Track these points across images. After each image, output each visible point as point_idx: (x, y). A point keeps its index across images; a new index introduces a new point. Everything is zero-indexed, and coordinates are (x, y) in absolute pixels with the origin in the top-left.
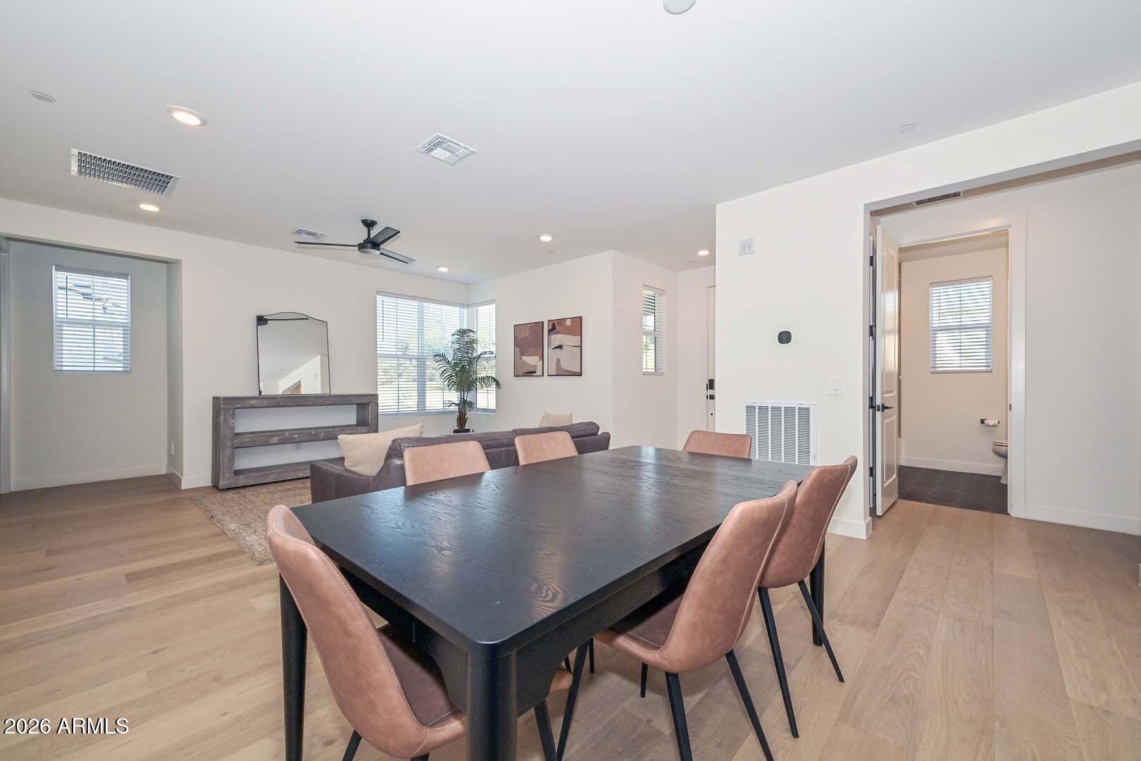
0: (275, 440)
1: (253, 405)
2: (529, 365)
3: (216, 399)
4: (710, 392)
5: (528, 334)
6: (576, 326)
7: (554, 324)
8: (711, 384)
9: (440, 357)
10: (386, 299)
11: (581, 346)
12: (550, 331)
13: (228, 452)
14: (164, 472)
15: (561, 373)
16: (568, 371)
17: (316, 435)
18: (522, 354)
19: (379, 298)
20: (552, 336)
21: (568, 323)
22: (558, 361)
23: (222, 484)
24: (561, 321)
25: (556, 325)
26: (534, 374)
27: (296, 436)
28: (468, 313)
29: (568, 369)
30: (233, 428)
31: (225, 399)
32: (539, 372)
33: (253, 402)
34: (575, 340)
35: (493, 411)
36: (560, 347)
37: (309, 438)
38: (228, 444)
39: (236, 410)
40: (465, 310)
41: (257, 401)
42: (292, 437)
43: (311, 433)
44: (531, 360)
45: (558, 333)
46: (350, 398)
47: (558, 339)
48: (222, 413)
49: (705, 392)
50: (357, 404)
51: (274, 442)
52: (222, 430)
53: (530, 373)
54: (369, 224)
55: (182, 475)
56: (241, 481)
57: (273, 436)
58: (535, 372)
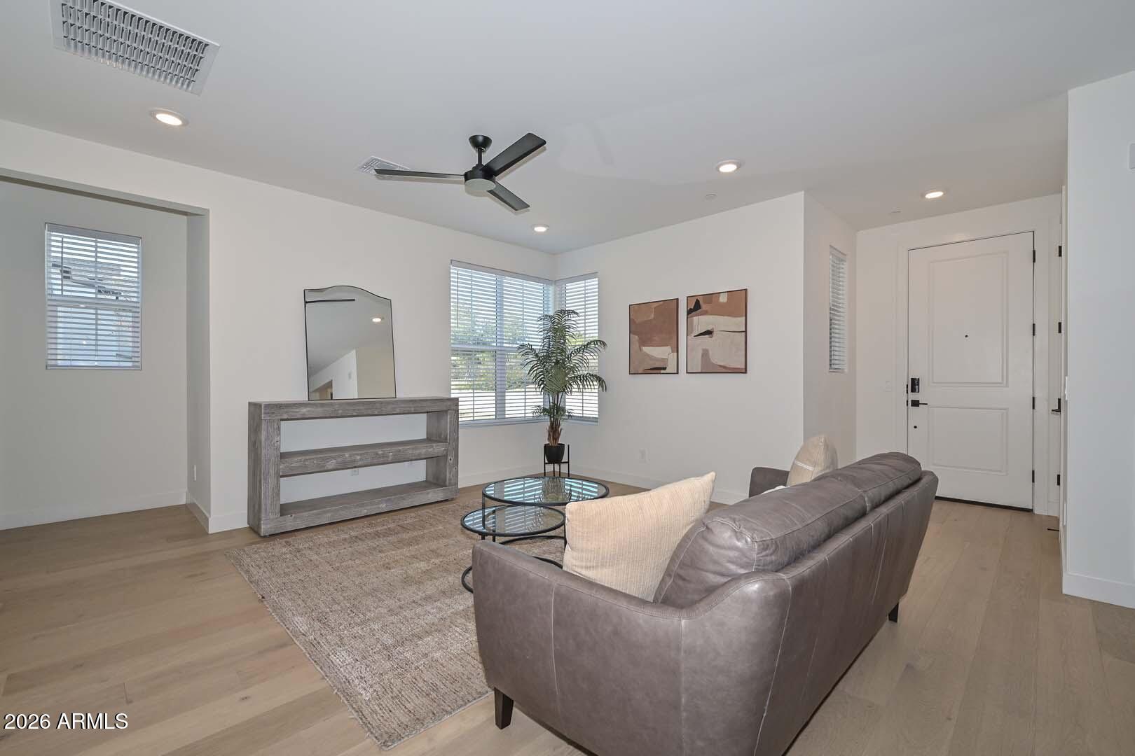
0: (332, 464)
1: (304, 414)
2: (657, 360)
3: (255, 408)
4: (913, 396)
5: (653, 316)
6: (738, 303)
7: (698, 301)
8: (914, 385)
9: (526, 349)
10: (462, 271)
11: (746, 332)
12: (690, 312)
13: (272, 482)
14: (183, 501)
15: (709, 368)
16: (724, 367)
17: (383, 456)
18: (644, 342)
19: (453, 270)
20: (695, 319)
21: (723, 299)
22: (705, 354)
23: (265, 528)
24: (710, 297)
25: (701, 302)
26: (662, 371)
27: (358, 457)
28: (555, 292)
29: (722, 364)
30: (278, 448)
31: (269, 406)
32: (671, 367)
33: (304, 410)
34: (736, 323)
35: (595, 420)
36: (709, 333)
37: (375, 461)
38: (272, 472)
39: (283, 423)
40: (551, 288)
41: (308, 409)
42: (353, 458)
43: (377, 454)
44: (658, 352)
45: (706, 313)
46: (425, 404)
47: (702, 322)
48: (264, 426)
49: (903, 396)
50: (427, 412)
51: (330, 467)
52: (263, 451)
53: (658, 369)
54: (481, 144)
55: (209, 512)
56: (290, 523)
57: (330, 458)
58: (665, 369)
